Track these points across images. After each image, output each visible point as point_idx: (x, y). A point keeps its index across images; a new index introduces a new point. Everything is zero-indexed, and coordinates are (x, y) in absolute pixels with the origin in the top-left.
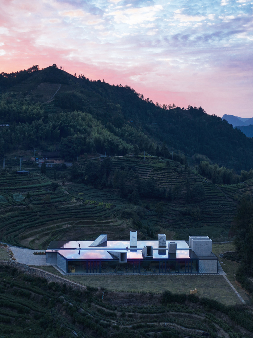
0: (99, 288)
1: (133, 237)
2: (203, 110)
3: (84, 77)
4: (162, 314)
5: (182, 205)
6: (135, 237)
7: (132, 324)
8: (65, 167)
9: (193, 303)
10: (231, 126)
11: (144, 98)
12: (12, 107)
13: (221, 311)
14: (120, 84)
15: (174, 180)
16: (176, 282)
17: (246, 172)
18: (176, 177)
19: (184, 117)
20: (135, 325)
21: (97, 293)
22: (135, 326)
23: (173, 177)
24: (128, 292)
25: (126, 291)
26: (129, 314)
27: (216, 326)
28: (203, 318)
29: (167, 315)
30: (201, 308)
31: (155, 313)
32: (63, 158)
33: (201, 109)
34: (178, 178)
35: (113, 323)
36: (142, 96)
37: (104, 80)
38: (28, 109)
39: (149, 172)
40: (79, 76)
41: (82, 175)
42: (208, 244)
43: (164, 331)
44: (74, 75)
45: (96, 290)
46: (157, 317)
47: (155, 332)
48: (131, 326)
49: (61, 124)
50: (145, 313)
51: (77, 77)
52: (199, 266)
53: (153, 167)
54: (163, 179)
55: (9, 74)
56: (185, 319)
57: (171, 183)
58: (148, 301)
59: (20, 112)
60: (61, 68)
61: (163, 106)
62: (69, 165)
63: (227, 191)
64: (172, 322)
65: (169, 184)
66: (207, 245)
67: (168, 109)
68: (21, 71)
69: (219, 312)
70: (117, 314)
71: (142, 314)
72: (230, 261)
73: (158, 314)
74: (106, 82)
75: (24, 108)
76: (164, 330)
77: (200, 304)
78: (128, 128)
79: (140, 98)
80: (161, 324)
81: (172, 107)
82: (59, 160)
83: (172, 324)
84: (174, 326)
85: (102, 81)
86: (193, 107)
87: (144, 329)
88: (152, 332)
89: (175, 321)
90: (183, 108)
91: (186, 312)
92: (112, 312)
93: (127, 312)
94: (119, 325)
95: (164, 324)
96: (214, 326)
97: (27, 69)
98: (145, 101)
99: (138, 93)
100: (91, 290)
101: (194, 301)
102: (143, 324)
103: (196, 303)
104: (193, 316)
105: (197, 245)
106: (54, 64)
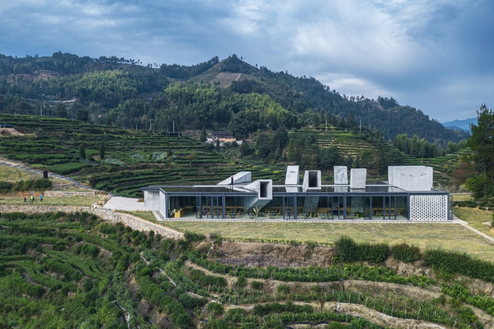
0: (208, 236)
1: (291, 172)
2: (395, 101)
3: (265, 69)
4: (330, 283)
5: (374, 176)
6: (294, 172)
7: (256, 302)
8: (235, 145)
9: (406, 262)
10: (427, 117)
11: (330, 90)
12: (184, 90)
13: (485, 277)
14: (304, 76)
15: (363, 149)
16: (364, 231)
17: (454, 143)
18: (365, 146)
19: (374, 108)
20: (263, 304)
21: (203, 243)
22: (262, 307)
23: (361, 146)
24: (262, 241)
25: (258, 239)
26: (255, 282)
27: (478, 313)
28: (437, 296)
29: (344, 288)
30: (426, 272)
31: (314, 280)
32: (234, 135)
33: (392, 99)
34: (367, 147)
35: (213, 298)
36: (328, 88)
37: (287, 72)
38: (201, 92)
39: (331, 141)
40: (261, 67)
41: (253, 150)
42: (425, 174)
43: (333, 322)
44: (255, 66)
45: (202, 238)
46: (319, 290)
47: (312, 324)
48: (251, 307)
49: (236, 104)
50: (291, 280)
51: (259, 68)
52: (411, 207)
53: (337, 136)
54: (349, 148)
55: (189, 67)
56: (388, 297)
57: (359, 152)
58: (303, 258)
59: (193, 95)
60: (242, 58)
61: (351, 98)
62: (240, 142)
63: (431, 163)
64: (356, 302)
65: (356, 153)
66: (424, 176)
67: (356, 101)
68: (201, 64)
69: (477, 280)
70: (228, 281)
71: (283, 283)
72: (467, 208)
73: (322, 284)
74: (289, 73)
75: (197, 90)
76: (334, 319)
77: (423, 265)
78: (311, 113)
79: (326, 90)
80: (328, 305)
81: (360, 99)
82: (230, 138)
83: (354, 306)
84: (360, 312)
85: (285, 72)
86: (384, 98)
87: (283, 314)
88: (304, 323)
89: (362, 300)
90: (373, 100)
91: (390, 281)
92: (218, 275)
93: (250, 277)
94: (223, 303)
95: (336, 307)
96: (472, 313)
97: (207, 61)
98: (331, 93)
99: (324, 85)
100: (192, 238)
101: (409, 259)
102: (282, 303)
103: (413, 261)
104: (408, 291)
105: (404, 175)
106: (234, 55)
